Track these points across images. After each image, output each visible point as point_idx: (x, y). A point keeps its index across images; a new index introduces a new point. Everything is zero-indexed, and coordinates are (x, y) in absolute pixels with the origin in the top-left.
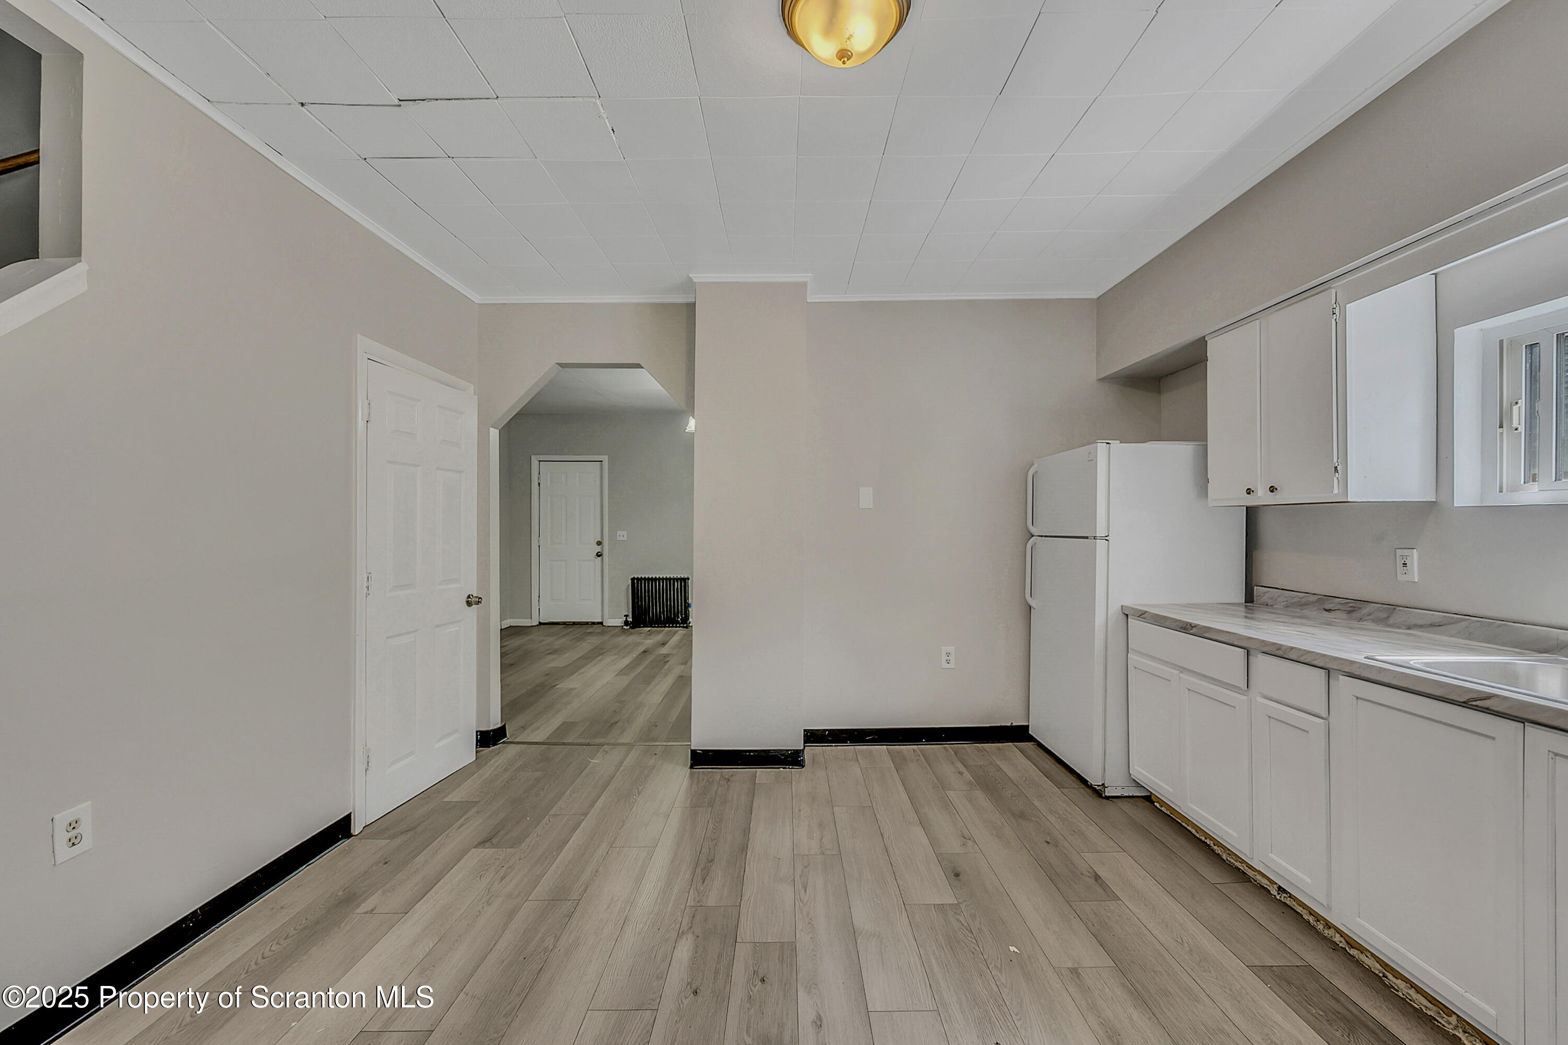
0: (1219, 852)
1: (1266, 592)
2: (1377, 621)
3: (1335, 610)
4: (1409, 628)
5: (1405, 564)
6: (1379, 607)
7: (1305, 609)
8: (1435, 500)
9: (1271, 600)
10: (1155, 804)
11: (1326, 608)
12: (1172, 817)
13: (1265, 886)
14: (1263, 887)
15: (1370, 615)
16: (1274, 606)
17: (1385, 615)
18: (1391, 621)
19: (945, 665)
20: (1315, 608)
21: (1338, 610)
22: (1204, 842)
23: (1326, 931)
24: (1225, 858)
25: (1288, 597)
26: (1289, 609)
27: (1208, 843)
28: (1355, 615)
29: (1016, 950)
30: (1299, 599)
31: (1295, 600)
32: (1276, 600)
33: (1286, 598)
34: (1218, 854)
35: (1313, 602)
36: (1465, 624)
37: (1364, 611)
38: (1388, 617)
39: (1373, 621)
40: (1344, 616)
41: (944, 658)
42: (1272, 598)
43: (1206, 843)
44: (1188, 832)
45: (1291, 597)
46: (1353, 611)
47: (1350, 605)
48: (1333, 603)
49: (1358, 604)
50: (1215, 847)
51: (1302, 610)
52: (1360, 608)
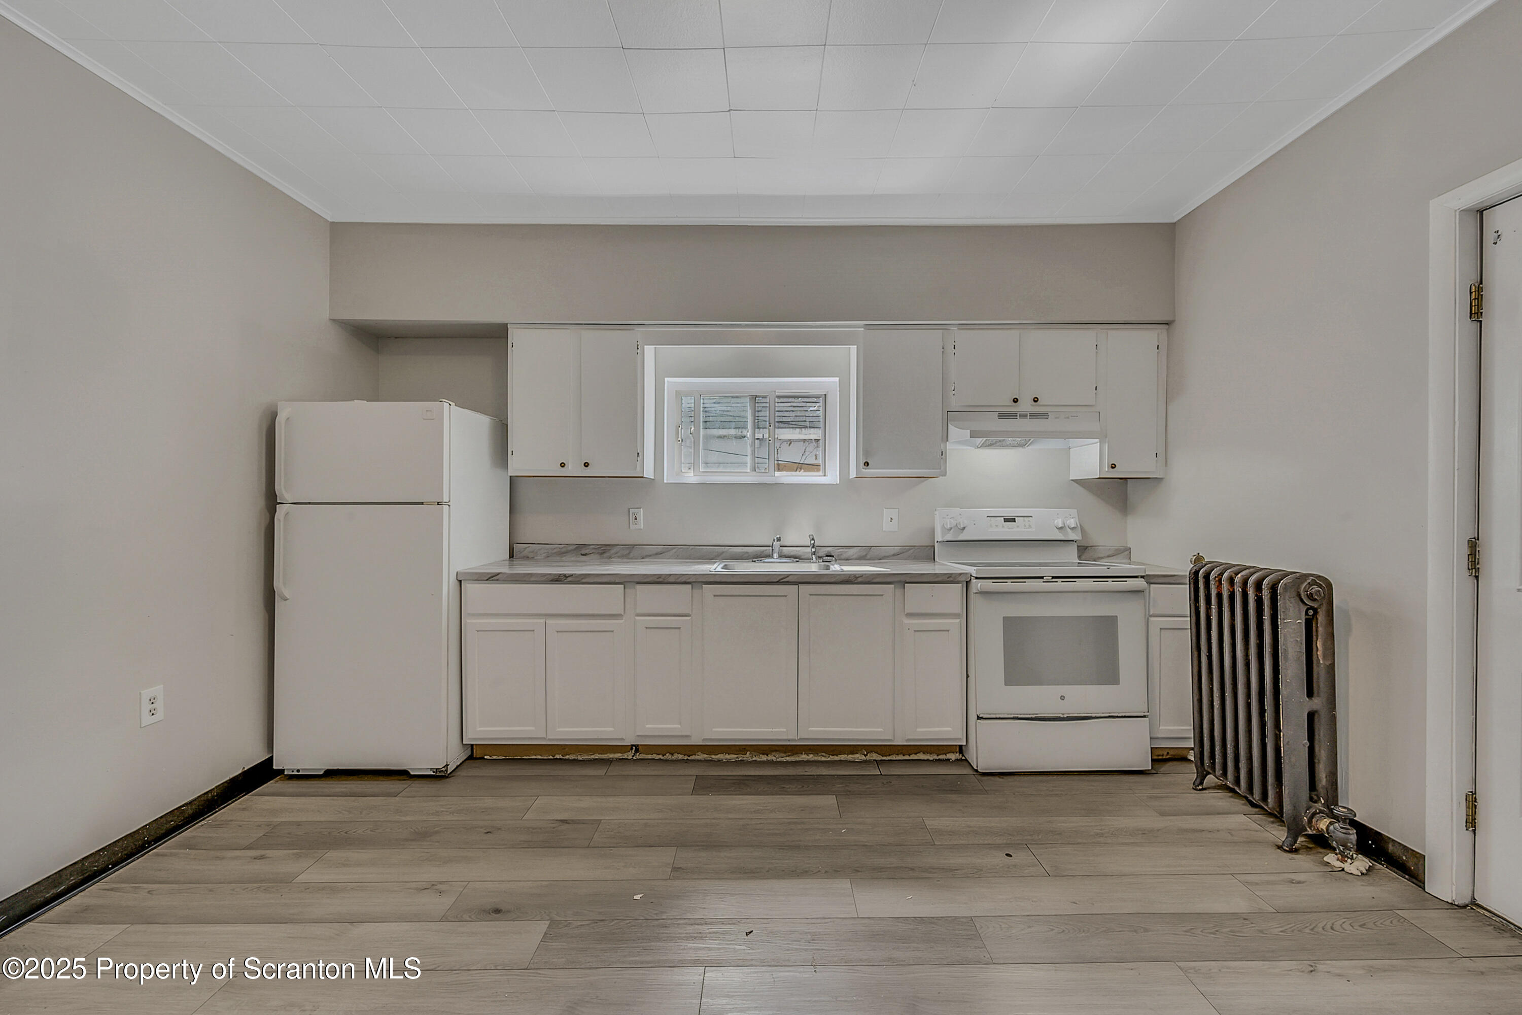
0: (573, 758)
1: (526, 548)
2: (622, 557)
3: (591, 554)
4: (643, 558)
5: (636, 518)
6: (623, 548)
7: (565, 556)
8: (653, 478)
9: (532, 554)
10: (486, 757)
11: (583, 553)
12: (508, 759)
13: (621, 757)
14: (620, 759)
15: (616, 553)
16: (535, 558)
17: (628, 552)
18: (631, 556)
19: (147, 719)
20: (574, 554)
21: (593, 553)
22: (554, 759)
23: (673, 757)
24: (581, 759)
25: (548, 549)
26: (550, 558)
27: (558, 758)
28: (605, 555)
29: (641, 895)
30: (559, 550)
31: (555, 551)
32: (537, 552)
33: (547, 550)
34: (574, 760)
35: (572, 550)
36: (674, 550)
37: (612, 552)
38: (629, 553)
39: (619, 557)
40: (597, 556)
41: (147, 706)
42: (533, 552)
43: (556, 759)
44: (535, 760)
45: (551, 549)
46: (604, 552)
47: (602, 548)
48: (588, 549)
49: (608, 548)
50: (567, 757)
51: (562, 557)
52: (610, 550)
